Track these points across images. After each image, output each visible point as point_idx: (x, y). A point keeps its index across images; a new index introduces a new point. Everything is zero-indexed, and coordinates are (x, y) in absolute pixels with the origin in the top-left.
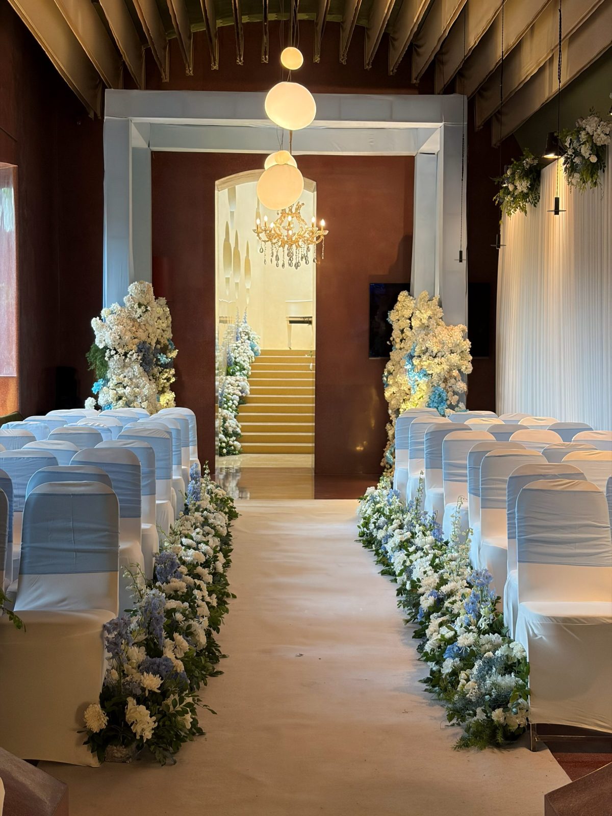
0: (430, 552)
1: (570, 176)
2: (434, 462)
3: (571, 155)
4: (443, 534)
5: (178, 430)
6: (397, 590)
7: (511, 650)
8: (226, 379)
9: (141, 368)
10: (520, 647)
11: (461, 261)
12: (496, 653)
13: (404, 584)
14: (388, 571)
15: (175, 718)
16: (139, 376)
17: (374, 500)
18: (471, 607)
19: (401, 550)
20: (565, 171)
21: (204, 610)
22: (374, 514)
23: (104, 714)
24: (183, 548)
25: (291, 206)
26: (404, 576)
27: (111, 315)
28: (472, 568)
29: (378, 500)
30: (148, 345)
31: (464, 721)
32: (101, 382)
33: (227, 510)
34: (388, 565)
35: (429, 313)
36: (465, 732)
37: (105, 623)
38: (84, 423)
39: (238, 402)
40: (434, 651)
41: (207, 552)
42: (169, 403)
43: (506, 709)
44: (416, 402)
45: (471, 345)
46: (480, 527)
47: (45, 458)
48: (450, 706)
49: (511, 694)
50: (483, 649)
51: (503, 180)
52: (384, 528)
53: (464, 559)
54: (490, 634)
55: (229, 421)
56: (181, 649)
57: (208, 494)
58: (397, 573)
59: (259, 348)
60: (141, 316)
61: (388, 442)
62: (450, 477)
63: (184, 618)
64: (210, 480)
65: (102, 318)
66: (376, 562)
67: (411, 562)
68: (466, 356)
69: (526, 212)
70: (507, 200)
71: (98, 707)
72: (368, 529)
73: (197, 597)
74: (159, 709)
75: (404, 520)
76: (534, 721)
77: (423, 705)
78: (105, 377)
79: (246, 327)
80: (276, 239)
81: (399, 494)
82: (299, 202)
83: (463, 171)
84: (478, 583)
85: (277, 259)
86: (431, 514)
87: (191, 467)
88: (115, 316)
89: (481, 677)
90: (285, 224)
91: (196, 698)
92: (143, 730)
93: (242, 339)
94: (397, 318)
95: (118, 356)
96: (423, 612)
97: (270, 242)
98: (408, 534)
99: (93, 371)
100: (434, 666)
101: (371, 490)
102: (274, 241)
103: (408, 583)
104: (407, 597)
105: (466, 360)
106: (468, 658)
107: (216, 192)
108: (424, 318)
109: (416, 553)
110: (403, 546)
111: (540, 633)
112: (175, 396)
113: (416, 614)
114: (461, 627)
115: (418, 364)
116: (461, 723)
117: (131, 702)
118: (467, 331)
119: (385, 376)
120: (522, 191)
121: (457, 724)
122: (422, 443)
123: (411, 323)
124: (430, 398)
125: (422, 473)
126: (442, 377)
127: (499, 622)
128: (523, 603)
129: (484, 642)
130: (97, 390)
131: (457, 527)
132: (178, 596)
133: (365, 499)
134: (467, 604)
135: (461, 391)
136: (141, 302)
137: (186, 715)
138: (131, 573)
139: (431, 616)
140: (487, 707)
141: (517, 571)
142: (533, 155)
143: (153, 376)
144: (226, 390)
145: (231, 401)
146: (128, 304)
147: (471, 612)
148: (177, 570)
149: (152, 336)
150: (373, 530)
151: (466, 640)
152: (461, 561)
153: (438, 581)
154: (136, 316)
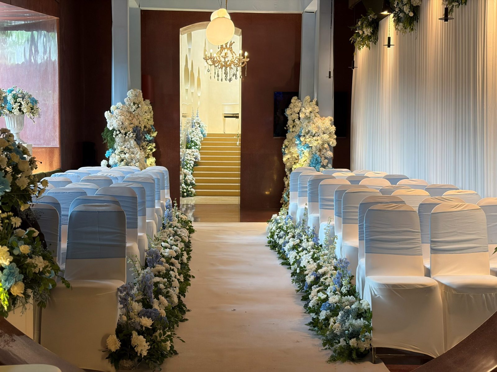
0: (311, 250)
1: (397, 25)
2: (313, 198)
3: (398, 12)
4: (319, 240)
5: (158, 179)
6: (292, 273)
7: (361, 305)
8: (186, 151)
9: (135, 142)
10: (366, 302)
11: (330, 77)
12: (352, 307)
13: (296, 270)
14: (286, 263)
15: (161, 344)
16: (134, 147)
17: (277, 222)
18: (337, 280)
19: (293, 250)
20: (394, 21)
21: (176, 283)
22: (277, 230)
23: (119, 341)
24: (163, 248)
25: (226, 43)
26: (296, 265)
27: (117, 110)
28: (336, 259)
29: (279, 222)
30: (139, 128)
31: (333, 347)
32: (110, 150)
33: (188, 227)
34: (286, 259)
35: (310, 109)
36: (333, 353)
37: (119, 287)
38: (102, 174)
39: (193, 165)
40: (314, 307)
41: (177, 250)
42: (152, 164)
43: (358, 339)
44: (302, 164)
45: (336, 129)
46: (342, 235)
47: (80, 192)
48: (324, 338)
49: (361, 330)
50: (344, 305)
51: (356, 28)
52: (283, 238)
53: (332, 254)
54: (348, 296)
55: (188, 176)
56: (163, 304)
57: (176, 217)
58: (291, 264)
59: (206, 132)
60: (135, 110)
61: (285, 189)
62: (323, 207)
63: (165, 287)
64: (178, 210)
65: (111, 111)
66: (278, 258)
67: (300, 256)
68: (332, 135)
69: (370, 48)
70: (358, 40)
71: (115, 337)
72: (273, 239)
73: (172, 275)
74: (151, 338)
75: (295, 233)
76: (375, 346)
77: (308, 338)
78: (113, 148)
79: (198, 119)
80: (218, 64)
81: (292, 218)
82: (231, 41)
83: (331, 22)
84: (341, 266)
85: (218, 76)
86: (312, 228)
87: (166, 202)
88: (119, 110)
89: (343, 321)
90: (223, 54)
91: (173, 333)
92: (142, 350)
93: (195, 127)
94: (291, 113)
95: (121, 135)
96: (307, 285)
97: (213, 66)
98: (298, 241)
99: (106, 144)
100: (314, 316)
101: (276, 216)
102: (216, 65)
103: (298, 269)
104: (297, 277)
105: (332, 138)
106: (335, 310)
107: (180, 35)
108: (307, 113)
109: (302, 252)
110: (295, 248)
111: (378, 293)
112: (155, 160)
113: (303, 287)
114: (331, 292)
115: (304, 141)
116: (331, 347)
117: (135, 334)
118: (333, 120)
119: (283, 148)
120: (368, 35)
121: (328, 348)
122: (306, 187)
123: (299, 116)
124: (310, 161)
125: (306, 204)
126: (318, 149)
127: (353, 290)
128: (368, 277)
129: (344, 301)
130: (108, 156)
131: (328, 236)
132: (160, 275)
133: (271, 222)
134: (334, 279)
135: (330, 157)
136: (135, 102)
137: (167, 342)
138: (132, 260)
139: (312, 287)
140: (347, 337)
141: (364, 259)
142: (375, 13)
143: (142, 147)
144: (186, 158)
145: (189, 164)
146: (127, 103)
147: (336, 283)
148: (159, 260)
149: (142, 123)
150: (276, 239)
151: (333, 299)
152: (330, 255)
153: (316, 267)
154: (132, 110)
